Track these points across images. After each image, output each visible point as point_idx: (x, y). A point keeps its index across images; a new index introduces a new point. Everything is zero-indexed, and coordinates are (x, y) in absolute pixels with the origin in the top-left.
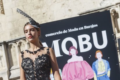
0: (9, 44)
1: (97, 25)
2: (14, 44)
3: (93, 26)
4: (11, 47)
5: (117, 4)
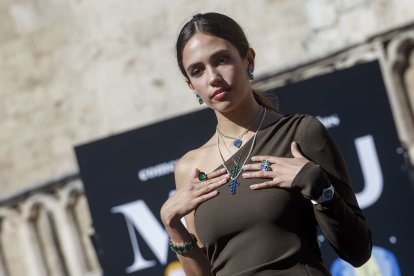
5: (370, 40)
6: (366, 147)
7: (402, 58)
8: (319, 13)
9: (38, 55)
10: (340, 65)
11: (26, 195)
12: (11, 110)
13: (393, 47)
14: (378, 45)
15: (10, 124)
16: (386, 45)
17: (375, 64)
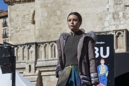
0: (39, 45)
1: (104, 43)
2: (42, 45)
3: (101, 43)
4: (39, 47)
5: (113, 31)
6: (108, 48)
7: (118, 35)
8: (106, 24)
9: (59, 20)
10: (108, 34)
11: (52, 42)
12: (53, 27)
13: (117, 33)
15: (52, 29)
16: (116, 32)
17: (113, 35)
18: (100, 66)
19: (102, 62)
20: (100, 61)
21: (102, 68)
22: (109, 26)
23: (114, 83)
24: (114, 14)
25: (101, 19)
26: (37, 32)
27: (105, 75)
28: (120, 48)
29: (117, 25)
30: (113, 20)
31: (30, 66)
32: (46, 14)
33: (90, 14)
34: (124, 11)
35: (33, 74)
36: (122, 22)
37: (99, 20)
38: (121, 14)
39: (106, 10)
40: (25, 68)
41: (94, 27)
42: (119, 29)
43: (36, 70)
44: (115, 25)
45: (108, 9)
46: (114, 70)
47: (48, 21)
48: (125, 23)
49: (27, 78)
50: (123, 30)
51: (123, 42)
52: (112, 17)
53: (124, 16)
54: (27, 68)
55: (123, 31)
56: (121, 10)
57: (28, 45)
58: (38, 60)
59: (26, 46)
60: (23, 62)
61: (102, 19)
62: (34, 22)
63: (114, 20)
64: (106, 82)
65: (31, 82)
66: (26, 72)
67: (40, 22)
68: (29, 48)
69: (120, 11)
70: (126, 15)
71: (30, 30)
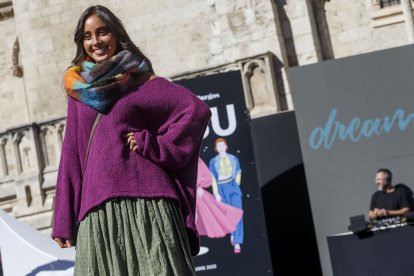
0: (42, 128)
1: (217, 96)
2: (50, 128)
3: (211, 97)
4: (45, 134)
5: (237, 62)
6: (230, 109)
7: (250, 71)
8: (215, 47)
10: (222, 71)
13: (246, 66)
14: (240, 64)
16: (243, 64)
17: (239, 72)
18: (216, 158)
19: (221, 146)
20: (214, 145)
21: (221, 163)
22: (223, 52)
23: (260, 199)
24: (230, 17)
25: (196, 36)
26: (33, 97)
27: (234, 180)
28: (262, 104)
29: (244, 46)
30: (230, 33)
31: (28, 189)
32: (49, 46)
33: (165, 27)
34: (257, 4)
35: (41, 208)
36: (256, 36)
37: (194, 39)
38: (249, 14)
39: (208, 10)
40: (14, 197)
41: (181, 59)
42: (251, 54)
43: (44, 196)
44: (237, 45)
45: (214, 6)
46: (254, 165)
47: (57, 63)
48: (264, 37)
49: (25, 222)
50: (261, 57)
51: (266, 87)
52: (227, 26)
53: (257, 19)
54: (22, 195)
55: (263, 59)
56: (248, 4)
57: (13, 134)
58: (47, 169)
59: (9, 137)
60: (7, 182)
61: (199, 35)
62: (19, 72)
63: (234, 34)
64: (238, 199)
65: (40, 229)
66: (20, 207)
67: (37, 68)
68: (18, 142)
69: (246, 7)
70: (264, 15)
71: (12, 93)
